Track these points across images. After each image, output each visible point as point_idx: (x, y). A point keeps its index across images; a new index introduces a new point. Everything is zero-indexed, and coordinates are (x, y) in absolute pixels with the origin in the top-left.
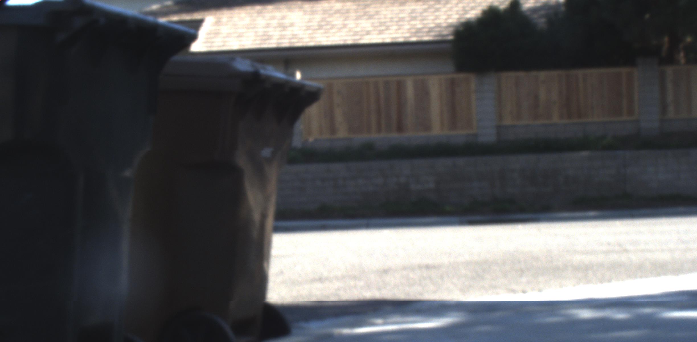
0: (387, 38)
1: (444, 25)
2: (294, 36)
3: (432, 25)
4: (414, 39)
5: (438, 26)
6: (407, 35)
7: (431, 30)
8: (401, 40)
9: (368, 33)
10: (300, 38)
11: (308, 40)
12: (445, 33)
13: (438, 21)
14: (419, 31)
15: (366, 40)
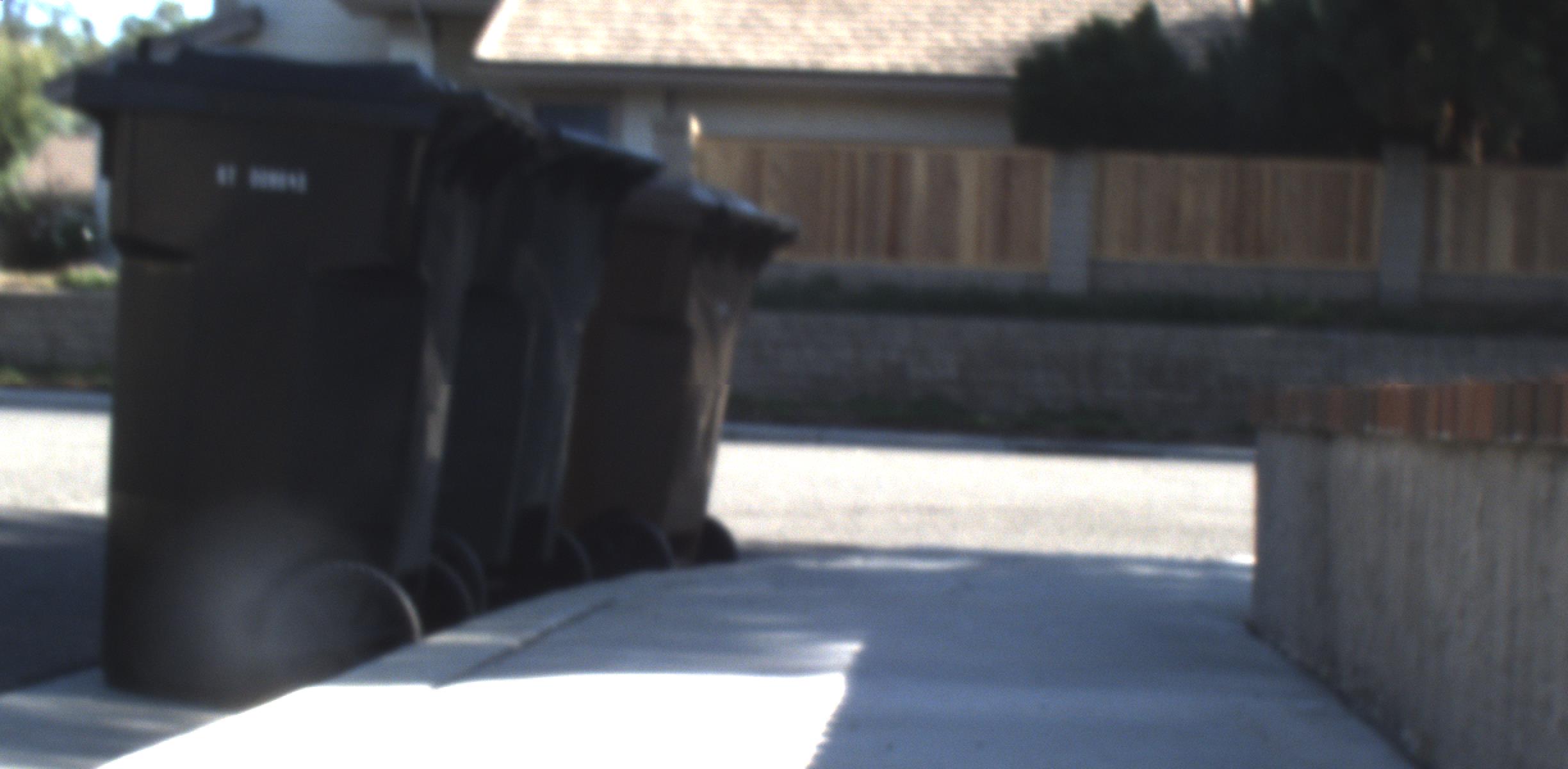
3: (975, 44)
6: (924, 60)
8: (911, 70)
12: (1002, 61)
13: (988, 36)
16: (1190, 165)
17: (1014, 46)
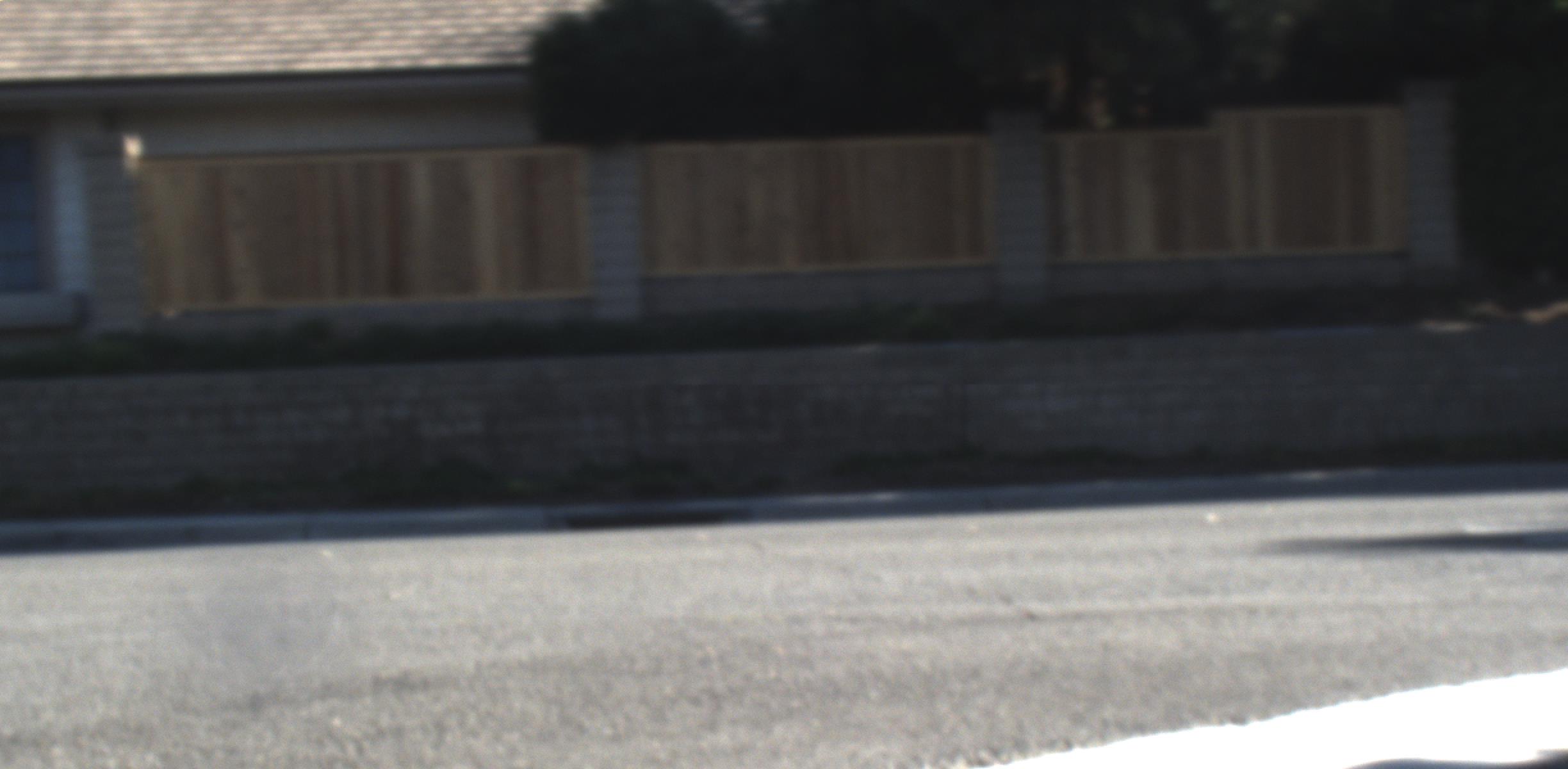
0: (364, 58)
1: (511, 29)
2: (130, 51)
3: (479, 30)
4: (434, 62)
5: (496, 31)
6: (417, 52)
7: (477, 41)
8: (400, 64)
9: (318, 46)
10: (145, 57)
11: (163, 61)
12: (512, 48)
13: (496, 20)
14: (447, 42)
15: (312, 64)
16: (757, 151)
17: (525, 31)
